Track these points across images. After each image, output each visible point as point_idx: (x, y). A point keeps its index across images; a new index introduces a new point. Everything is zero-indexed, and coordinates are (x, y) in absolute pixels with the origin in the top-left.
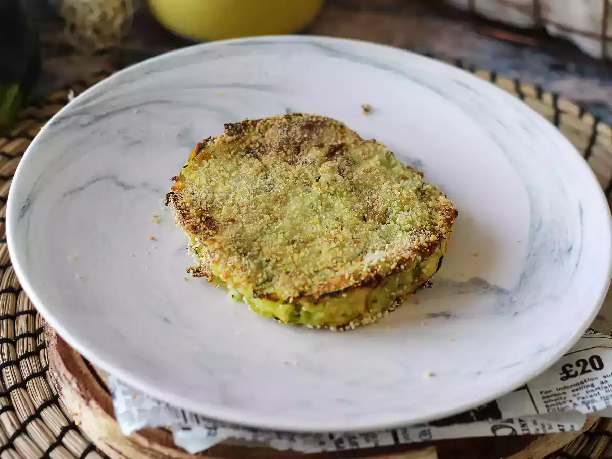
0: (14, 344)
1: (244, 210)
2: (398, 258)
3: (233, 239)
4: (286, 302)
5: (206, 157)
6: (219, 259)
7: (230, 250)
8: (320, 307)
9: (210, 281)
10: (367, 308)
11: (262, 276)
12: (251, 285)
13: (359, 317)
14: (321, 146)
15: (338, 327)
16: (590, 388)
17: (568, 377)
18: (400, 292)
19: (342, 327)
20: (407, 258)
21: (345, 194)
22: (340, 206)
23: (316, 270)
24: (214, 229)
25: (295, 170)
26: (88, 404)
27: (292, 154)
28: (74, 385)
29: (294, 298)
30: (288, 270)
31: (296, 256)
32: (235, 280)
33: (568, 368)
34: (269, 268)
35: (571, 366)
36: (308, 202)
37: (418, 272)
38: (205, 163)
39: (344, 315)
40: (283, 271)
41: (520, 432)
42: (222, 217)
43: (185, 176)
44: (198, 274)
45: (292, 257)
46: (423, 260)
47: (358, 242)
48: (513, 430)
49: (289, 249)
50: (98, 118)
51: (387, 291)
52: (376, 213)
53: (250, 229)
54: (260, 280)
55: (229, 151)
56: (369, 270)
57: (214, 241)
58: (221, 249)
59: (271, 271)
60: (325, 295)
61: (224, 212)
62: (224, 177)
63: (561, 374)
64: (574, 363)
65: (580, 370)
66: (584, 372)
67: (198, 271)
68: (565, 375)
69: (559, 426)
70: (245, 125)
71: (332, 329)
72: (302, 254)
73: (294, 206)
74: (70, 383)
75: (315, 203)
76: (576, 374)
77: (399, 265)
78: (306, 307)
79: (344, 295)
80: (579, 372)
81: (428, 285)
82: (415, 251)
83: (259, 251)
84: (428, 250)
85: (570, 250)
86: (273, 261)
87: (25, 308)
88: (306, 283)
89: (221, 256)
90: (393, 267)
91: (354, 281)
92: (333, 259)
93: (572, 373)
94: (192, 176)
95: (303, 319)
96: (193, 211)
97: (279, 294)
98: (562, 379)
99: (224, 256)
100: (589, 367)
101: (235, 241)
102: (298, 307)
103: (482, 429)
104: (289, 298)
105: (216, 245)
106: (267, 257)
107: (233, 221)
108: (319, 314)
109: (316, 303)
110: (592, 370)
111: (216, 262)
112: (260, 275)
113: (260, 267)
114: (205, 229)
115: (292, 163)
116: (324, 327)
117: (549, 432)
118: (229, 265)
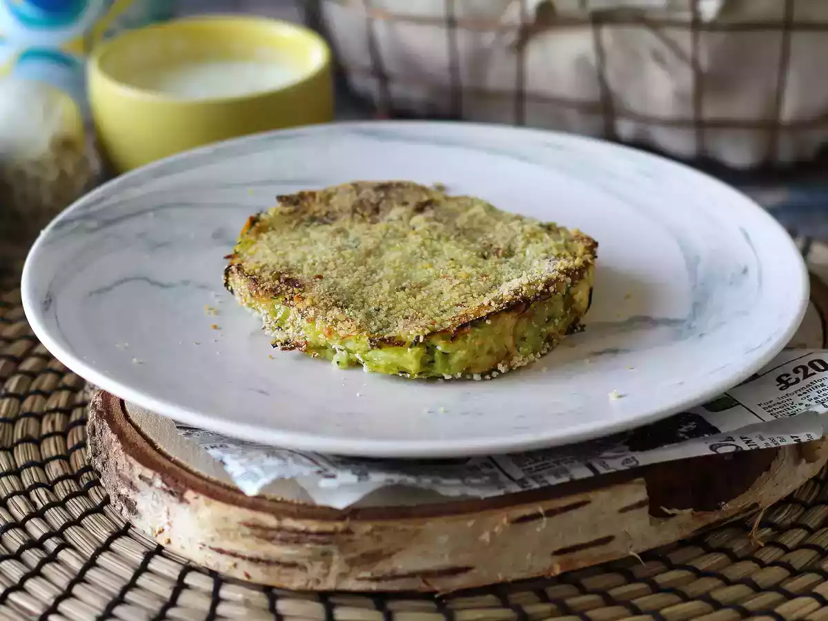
0: (51, 489)
1: (331, 265)
2: (544, 279)
3: (328, 293)
4: (416, 343)
5: (263, 229)
6: (315, 317)
7: (326, 305)
8: (459, 343)
9: (305, 351)
10: (516, 346)
11: (375, 324)
12: (365, 333)
13: (508, 356)
14: (405, 204)
15: (483, 375)
16: (821, 389)
17: (788, 385)
18: (551, 329)
19: (489, 374)
20: (555, 277)
21: (452, 237)
22: (450, 249)
23: (442, 309)
24: (300, 287)
25: (379, 228)
26: (182, 500)
27: (370, 216)
28: (158, 483)
29: (425, 336)
30: (407, 314)
31: (411, 300)
32: (342, 333)
33: (785, 378)
34: (382, 316)
35: (787, 375)
36: (409, 250)
37: (569, 300)
38: (264, 236)
39: (490, 352)
40: (401, 317)
41: (746, 448)
42: (305, 276)
43: (241, 252)
44: (288, 346)
45: (408, 303)
46: (572, 283)
47: (484, 275)
48: (737, 447)
49: (401, 294)
50: (108, 223)
51: (535, 326)
52: (499, 249)
53: (346, 283)
54: (374, 328)
55: (291, 222)
56: (512, 293)
57: (303, 299)
58: (314, 305)
59: (385, 319)
60: (464, 326)
61: (306, 270)
62: (293, 244)
63: (778, 385)
64: (791, 372)
65: (800, 376)
66: (806, 376)
67: (287, 343)
68: (783, 385)
69: (792, 437)
70: (302, 196)
71: (476, 377)
72: (419, 297)
73: (392, 256)
74: (151, 484)
75: (418, 250)
76: (798, 381)
77: (547, 286)
78: (440, 347)
79: (488, 322)
80: (801, 378)
81: (579, 328)
82: (561, 272)
83: (363, 302)
84: (577, 273)
85: (745, 271)
86: (385, 308)
87: (54, 453)
88: (435, 322)
89: (315, 312)
90: (540, 288)
91: (497, 306)
92: (460, 296)
93: (793, 380)
94: (251, 250)
95: (438, 368)
96: (266, 275)
97: (403, 336)
98: (781, 389)
99: (321, 311)
100: (811, 370)
101: (330, 294)
102: (430, 350)
103: (699, 449)
104: (418, 337)
105: (308, 302)
106: (376, 306)
107: (320, 277)
108: (460, 355)
109: (454, 339)
110: (816, 372)
111: (312, 321)
112: (372, 323)
113: (369, 316)
114: (287, 289)
115: (374, 222)
116: (466, 377)
117: (782, 444)
118: (331, 320)
